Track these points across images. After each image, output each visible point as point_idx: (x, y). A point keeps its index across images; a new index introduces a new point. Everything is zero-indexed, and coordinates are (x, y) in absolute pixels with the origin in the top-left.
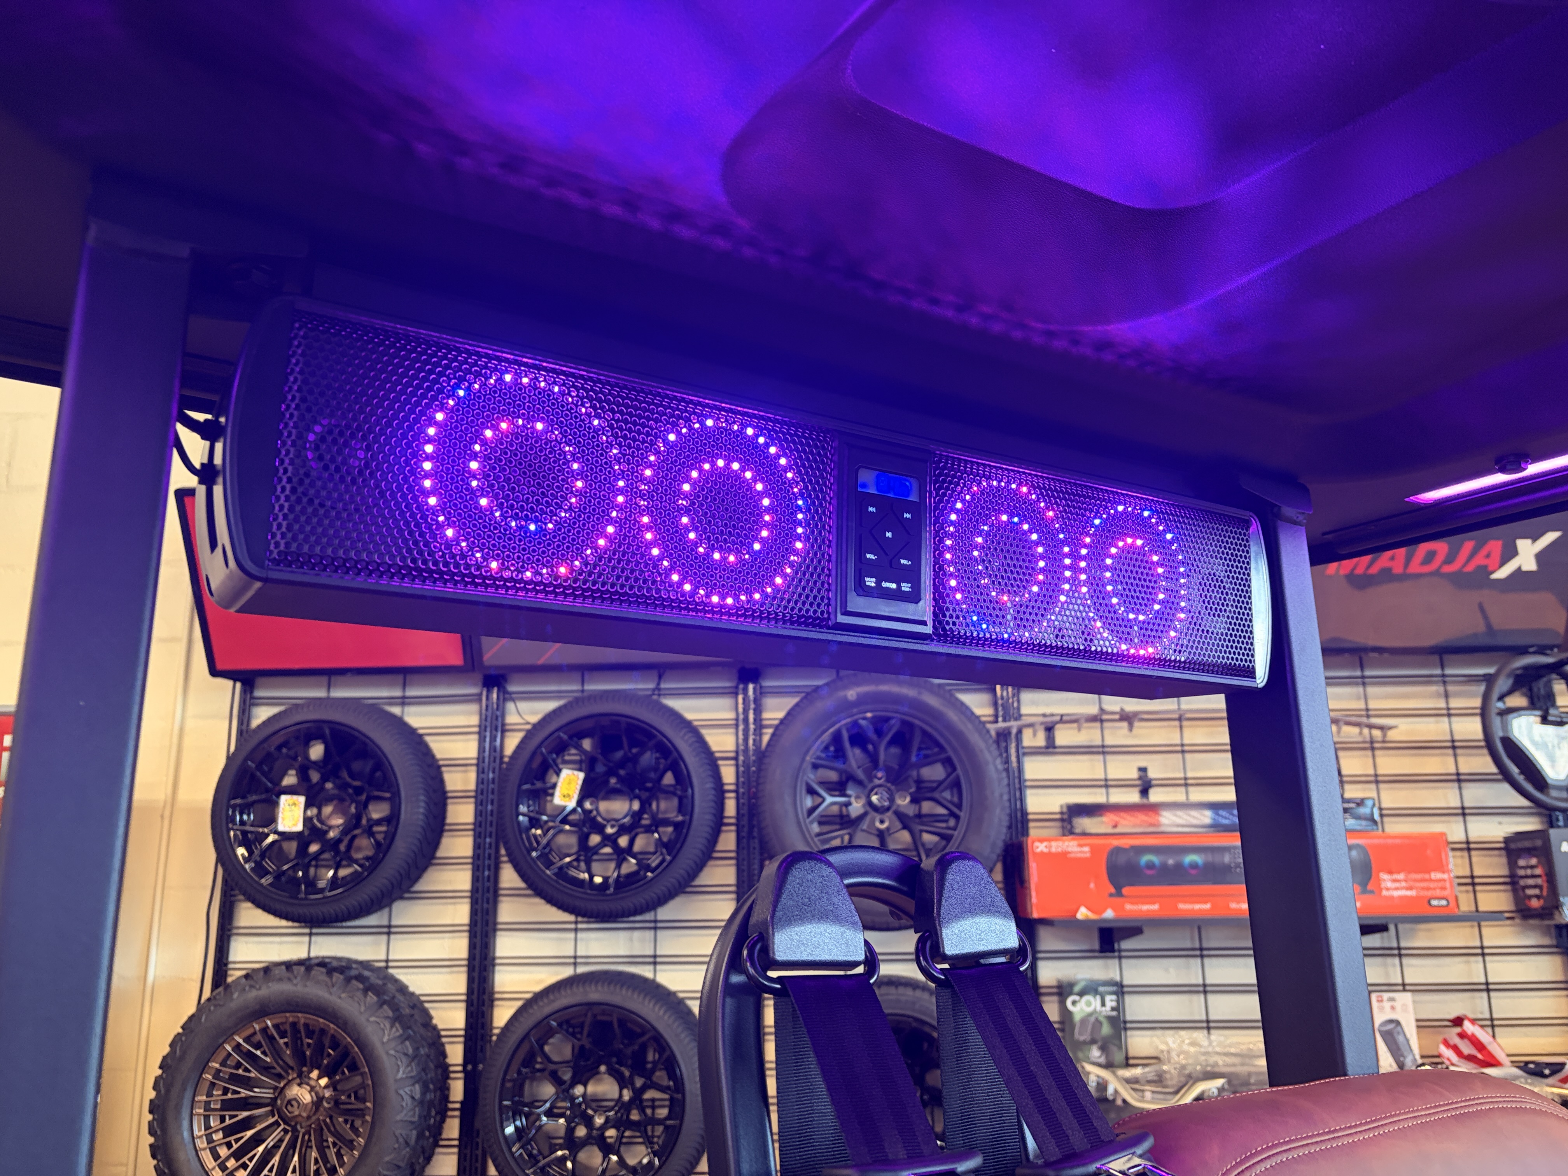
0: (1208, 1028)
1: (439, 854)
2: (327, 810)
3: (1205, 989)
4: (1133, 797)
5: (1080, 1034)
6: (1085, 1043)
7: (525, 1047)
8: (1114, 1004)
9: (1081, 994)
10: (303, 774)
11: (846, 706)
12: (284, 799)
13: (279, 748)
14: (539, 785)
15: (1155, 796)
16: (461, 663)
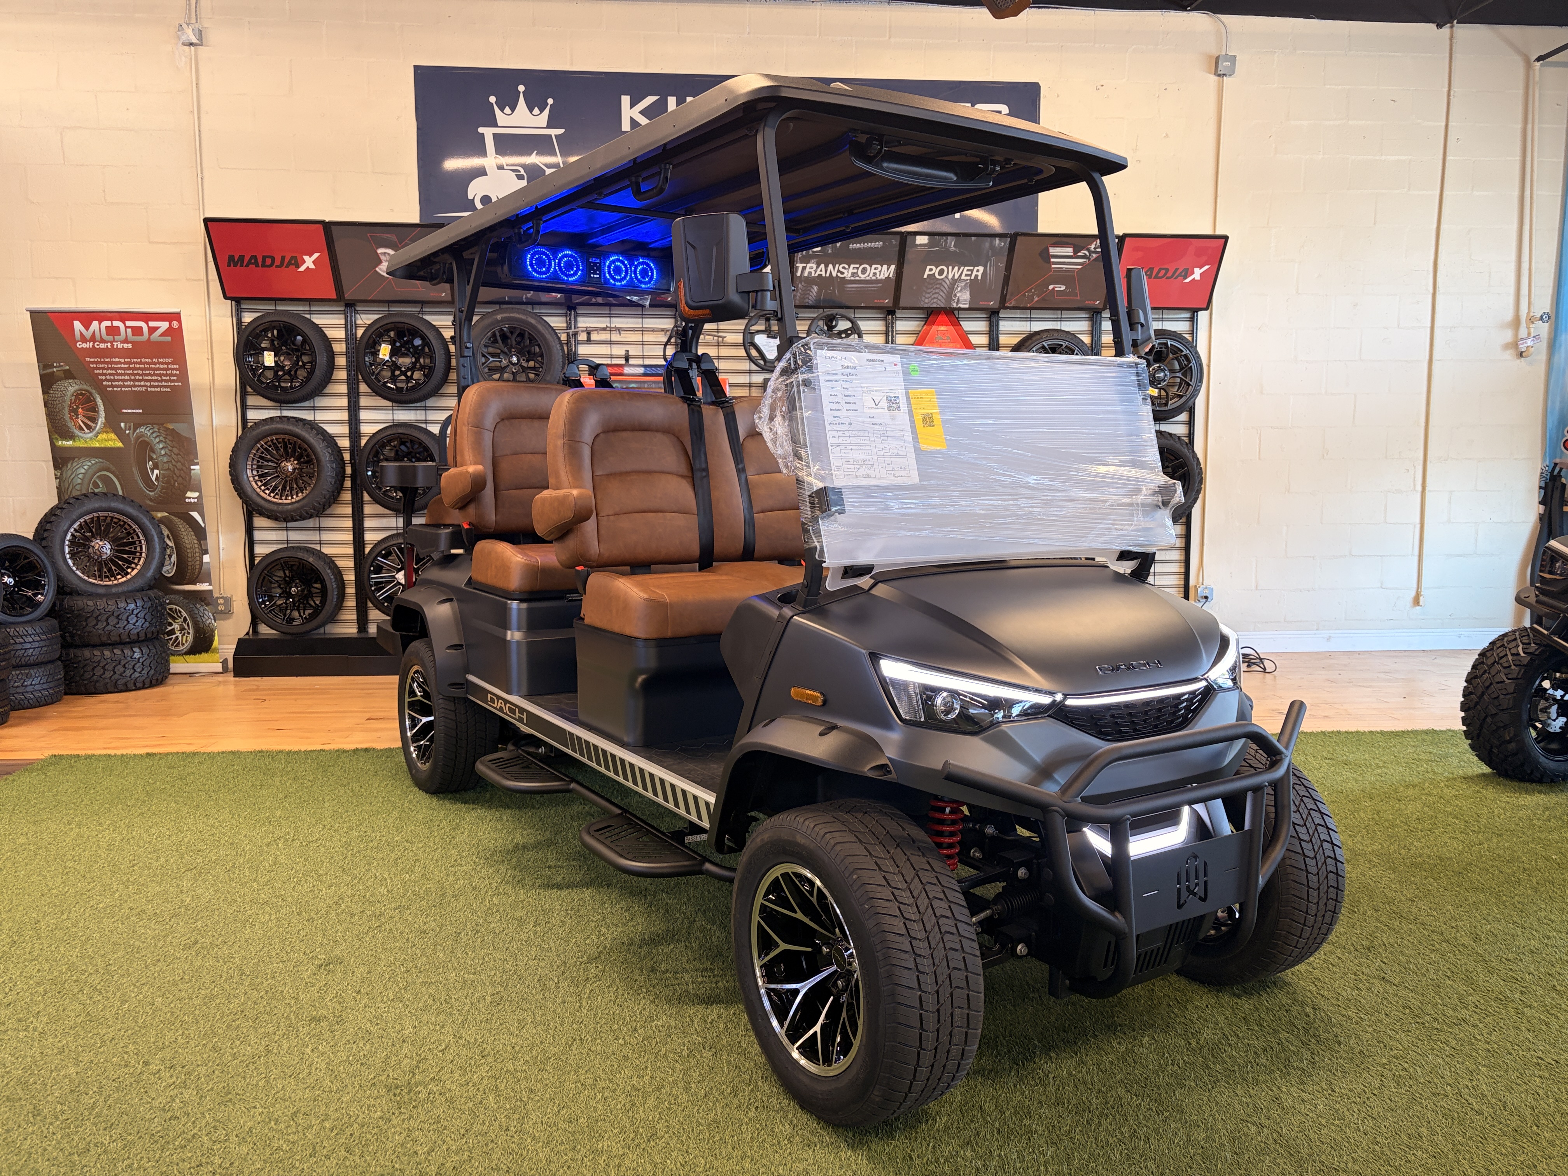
2: (283, 358)
4: (623, 362)
7: (374, 449)
10: (272, 343)
11: (498, 321)
12: (265, 353)
13: (261, 331)
14: (373, 350)
15: (631, 362)
16: (335, 297)
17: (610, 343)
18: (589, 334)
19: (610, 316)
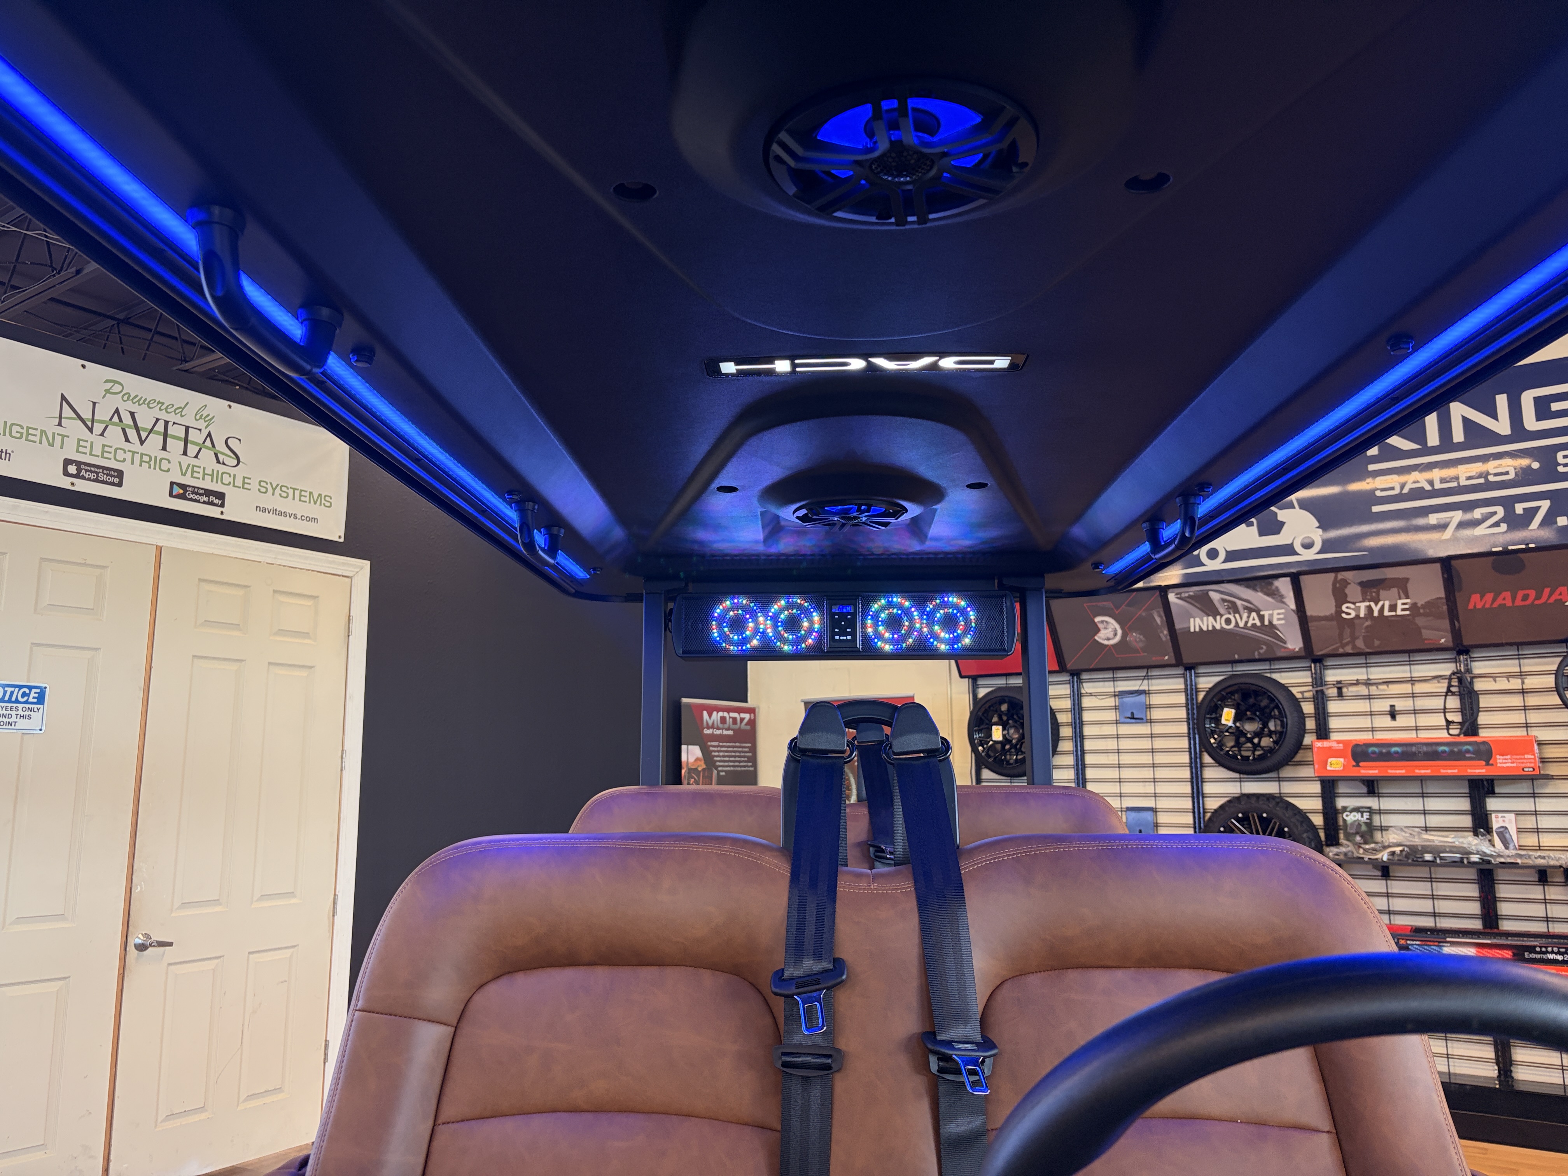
1: (1058, 750)
2: (1012, 731)
5: (1351, 829)
6: (1352, 834)
8: (1368, 817)
9: (1351, 812)
10: (1000, 718)
12: (994, 727)
13: (989, 707)
16: (1058, 669)
17: (1369, 697)
18: (1340, 689)
19: (1367, 665)
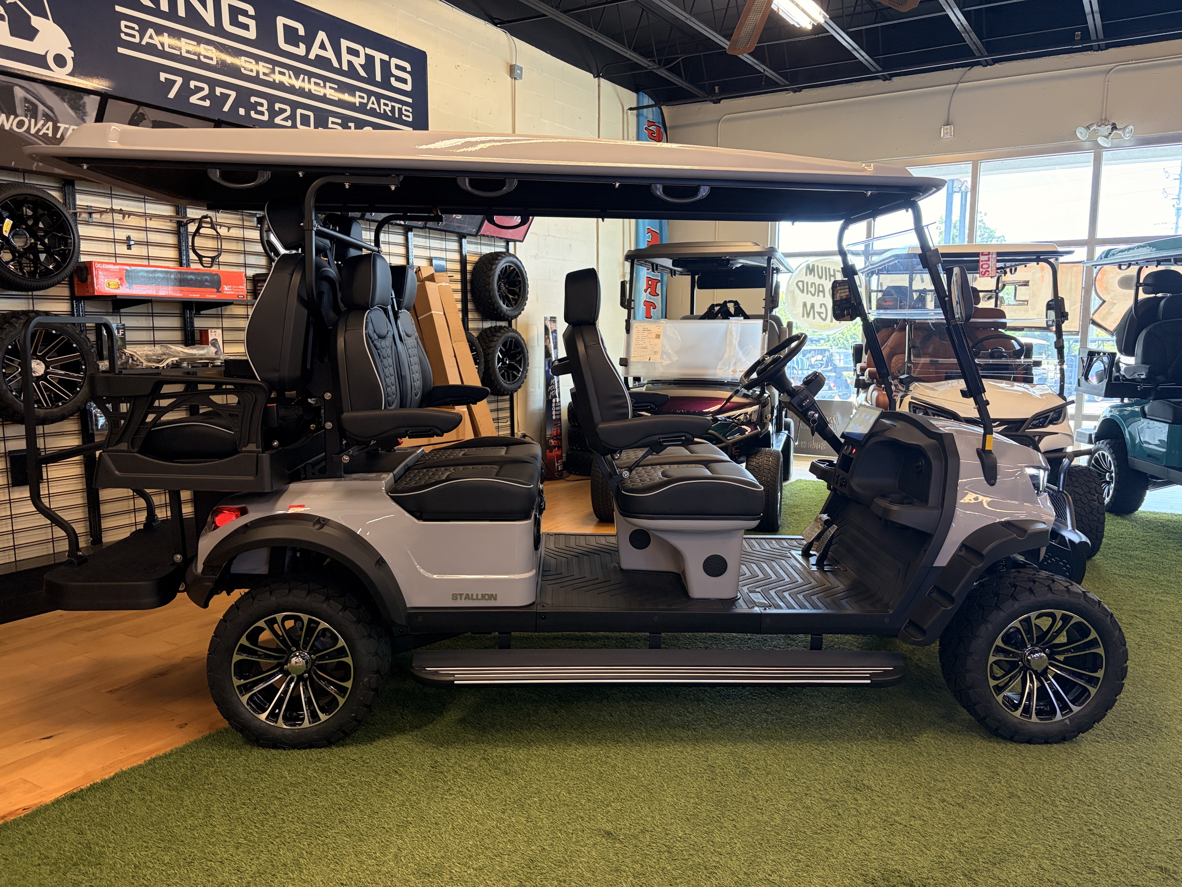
0: (154, 344)
3: (153, 329)
8: (123, 333)
17: (113, 226)
18: (89, 214)
19: (111, 196)
